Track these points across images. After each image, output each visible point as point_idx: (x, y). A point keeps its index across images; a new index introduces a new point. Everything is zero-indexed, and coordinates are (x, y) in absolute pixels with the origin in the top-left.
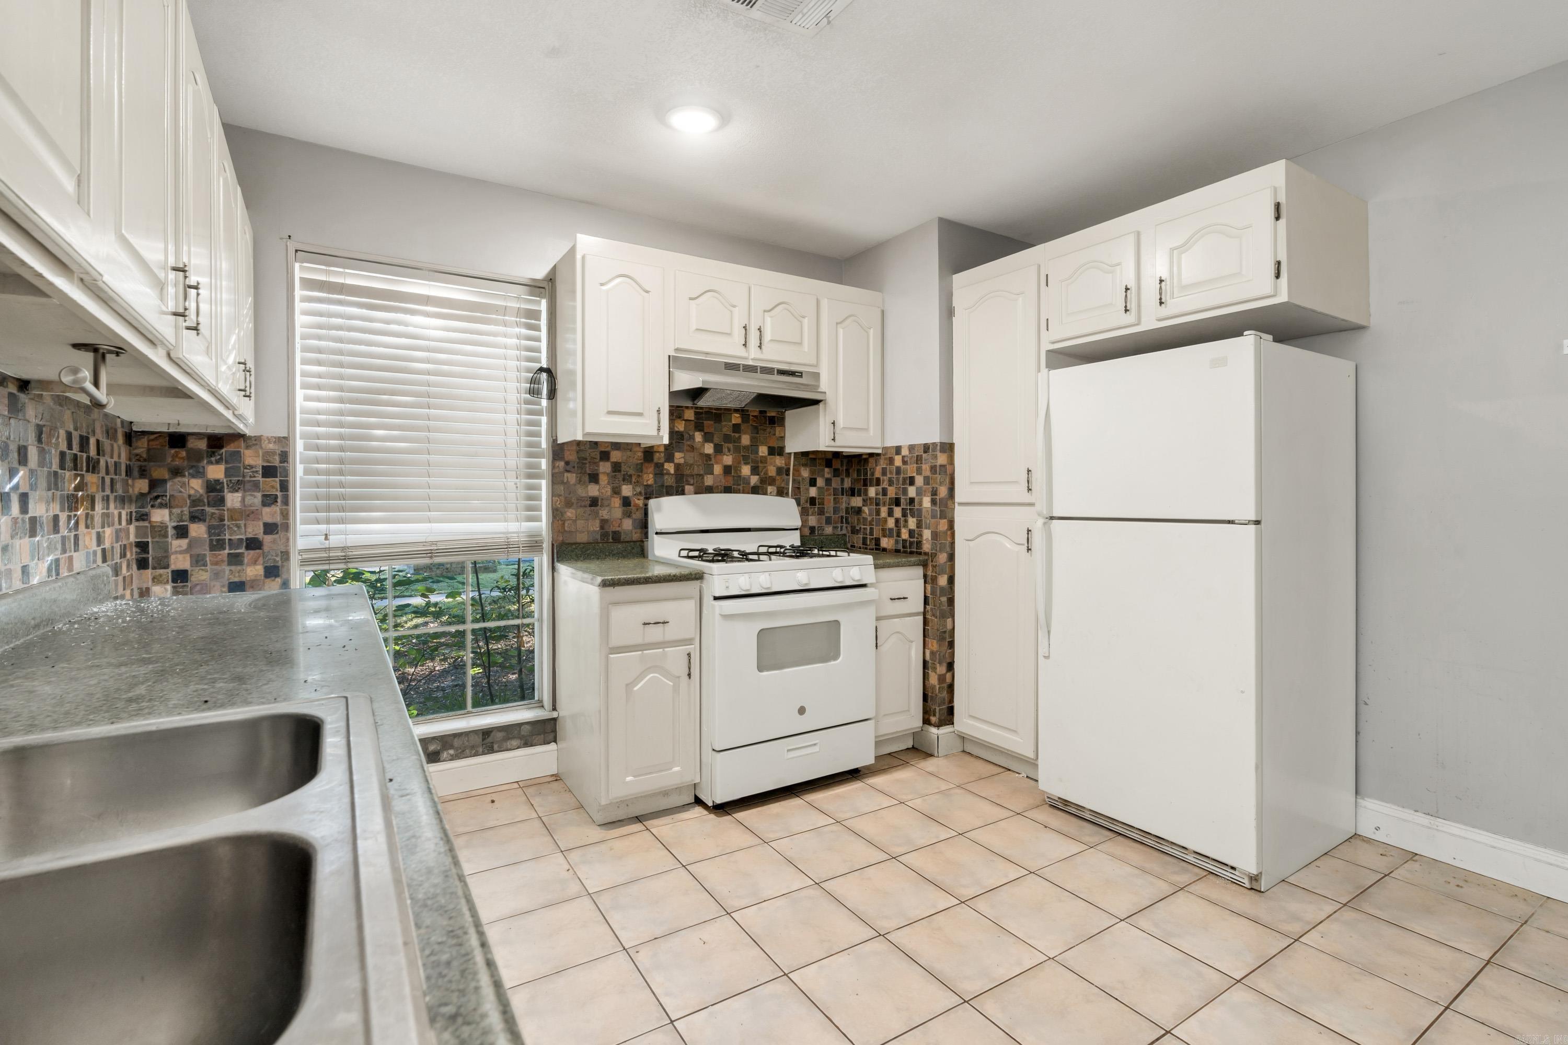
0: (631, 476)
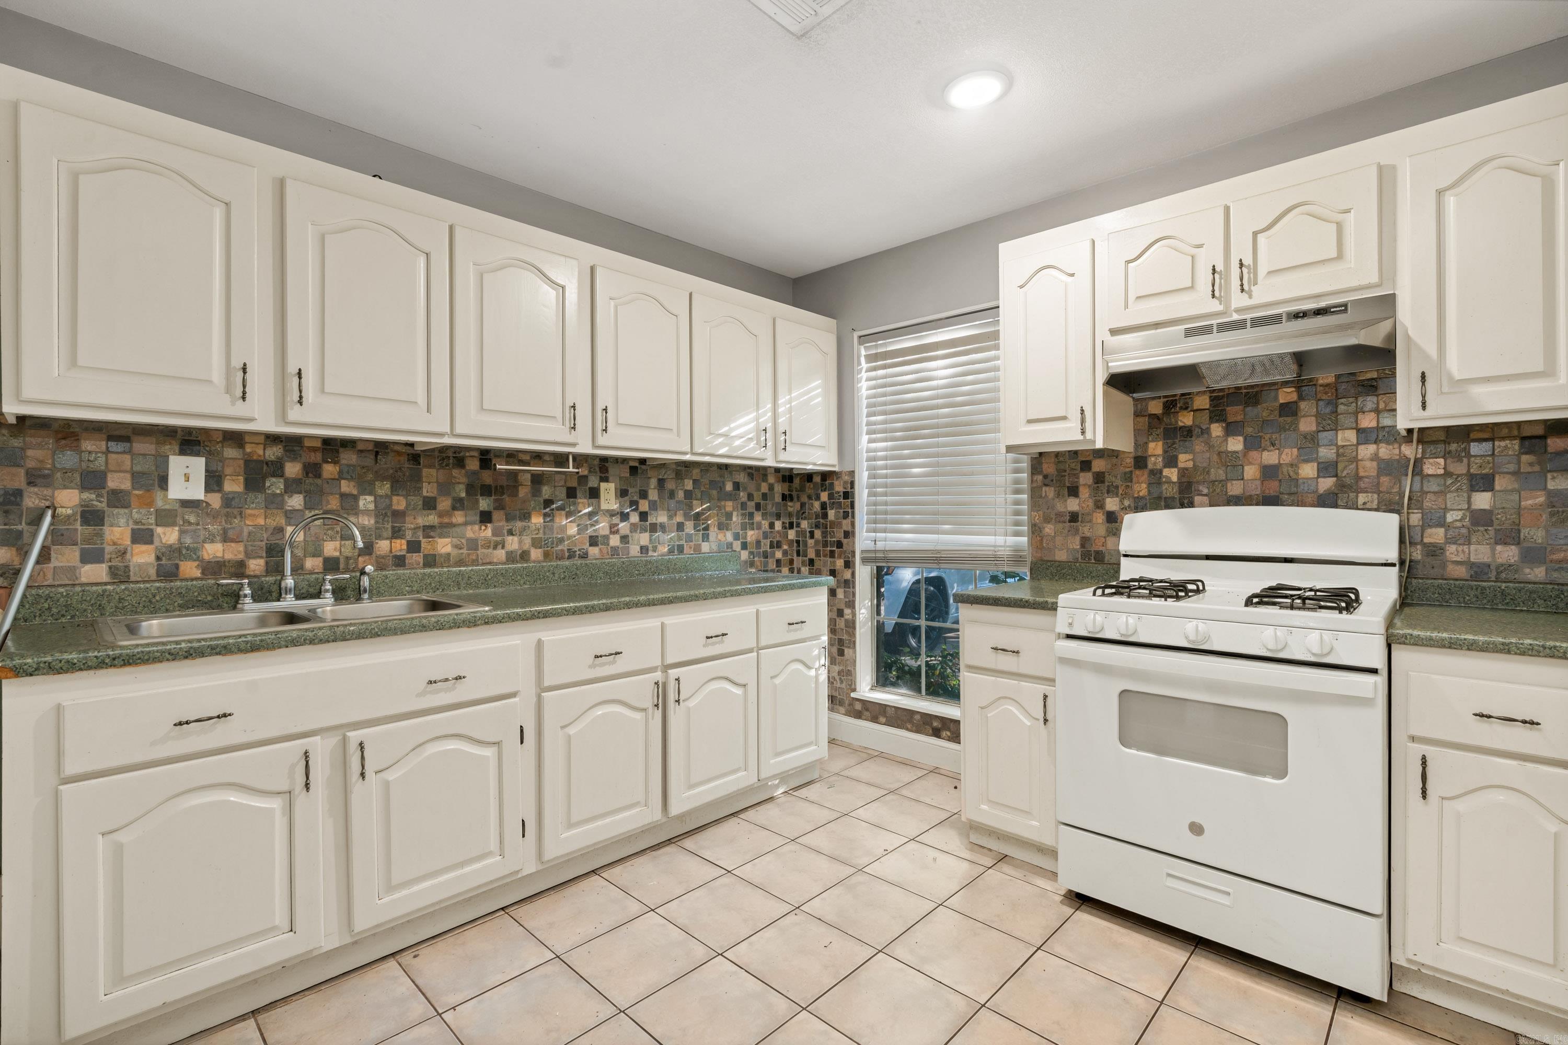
0: (1117, 487)
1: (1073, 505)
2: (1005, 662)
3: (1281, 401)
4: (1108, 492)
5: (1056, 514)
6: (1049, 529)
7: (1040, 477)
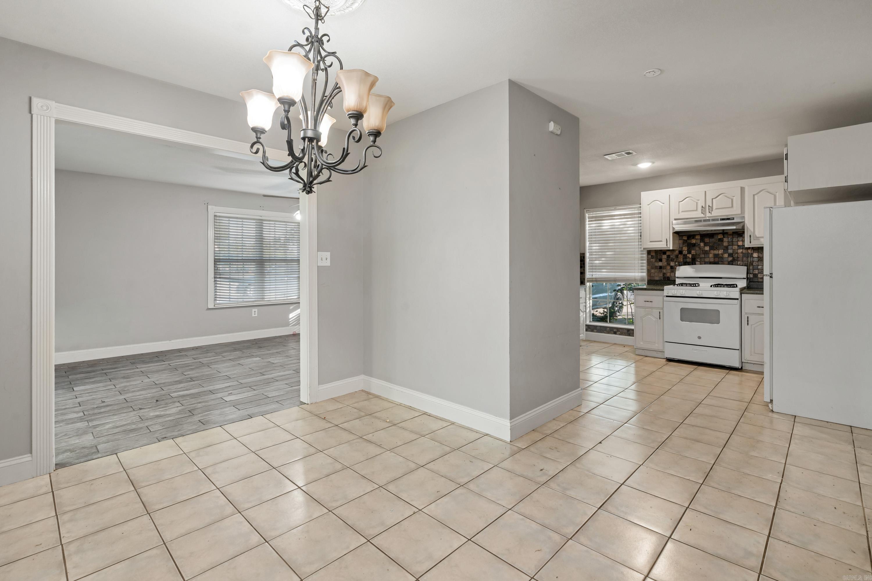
0: (674, 259)
1: (660, 264)
2: (648, 304)
3: (719, 238)
4: (671, 260)
5: (655, 267)
6: (653, 271)
7: (650, 256)
